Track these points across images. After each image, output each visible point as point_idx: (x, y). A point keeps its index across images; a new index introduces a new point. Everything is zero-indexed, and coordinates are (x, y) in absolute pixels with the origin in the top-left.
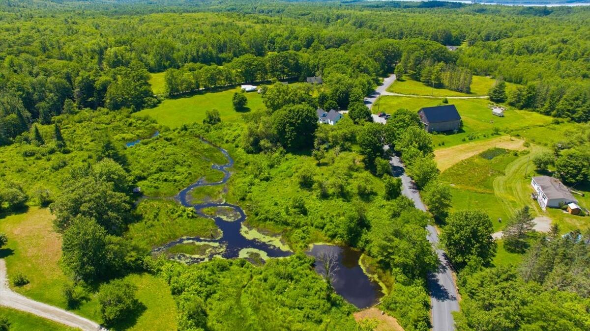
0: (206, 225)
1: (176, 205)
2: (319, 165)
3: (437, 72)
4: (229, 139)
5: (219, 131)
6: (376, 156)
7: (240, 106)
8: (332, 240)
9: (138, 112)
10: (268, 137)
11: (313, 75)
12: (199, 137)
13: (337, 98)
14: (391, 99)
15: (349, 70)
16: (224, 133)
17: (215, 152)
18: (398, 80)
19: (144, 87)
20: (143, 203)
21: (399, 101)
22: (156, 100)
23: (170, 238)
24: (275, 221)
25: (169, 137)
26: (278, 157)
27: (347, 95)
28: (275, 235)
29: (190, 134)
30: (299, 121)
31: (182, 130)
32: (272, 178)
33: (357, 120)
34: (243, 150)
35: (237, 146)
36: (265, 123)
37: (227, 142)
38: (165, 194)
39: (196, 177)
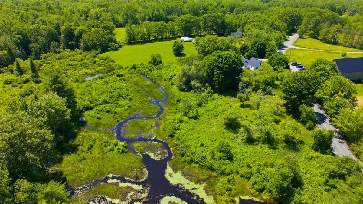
0: (133, 163)
1: (111, 137)
2: (243, 106)
3: (334, 32)
4: (166, 78)
5: (160, 70)
6: (302, 103)
7: (178, 52)
8: (260, 194)
9: (103, 54)
10: (198, 77)
11: (235, 31)
12: (143, 74)
13: (256, 48)
14: (297, 51)
15: (266, 27)
16: (164, 73)
17: (154, 88)
18: (300, 37)
19: (110, 35)
20: (83, 133)
21: (305, 53)
22: (117, 45)
23: (96, 174)
24: (200, 164)
25: (121, 73)
26: (206, 96)
27: (264, 46)
28: (199, 182)
29: (137, 72)
30: (227, 66)
31: (131, 69)
32: (199, 116)
33: (276, 67)
34: (177, 88)
35: (172, 84)
36: (196, 66)
37: (165, 80)
38: (105, 125)
39: (135, 110)
